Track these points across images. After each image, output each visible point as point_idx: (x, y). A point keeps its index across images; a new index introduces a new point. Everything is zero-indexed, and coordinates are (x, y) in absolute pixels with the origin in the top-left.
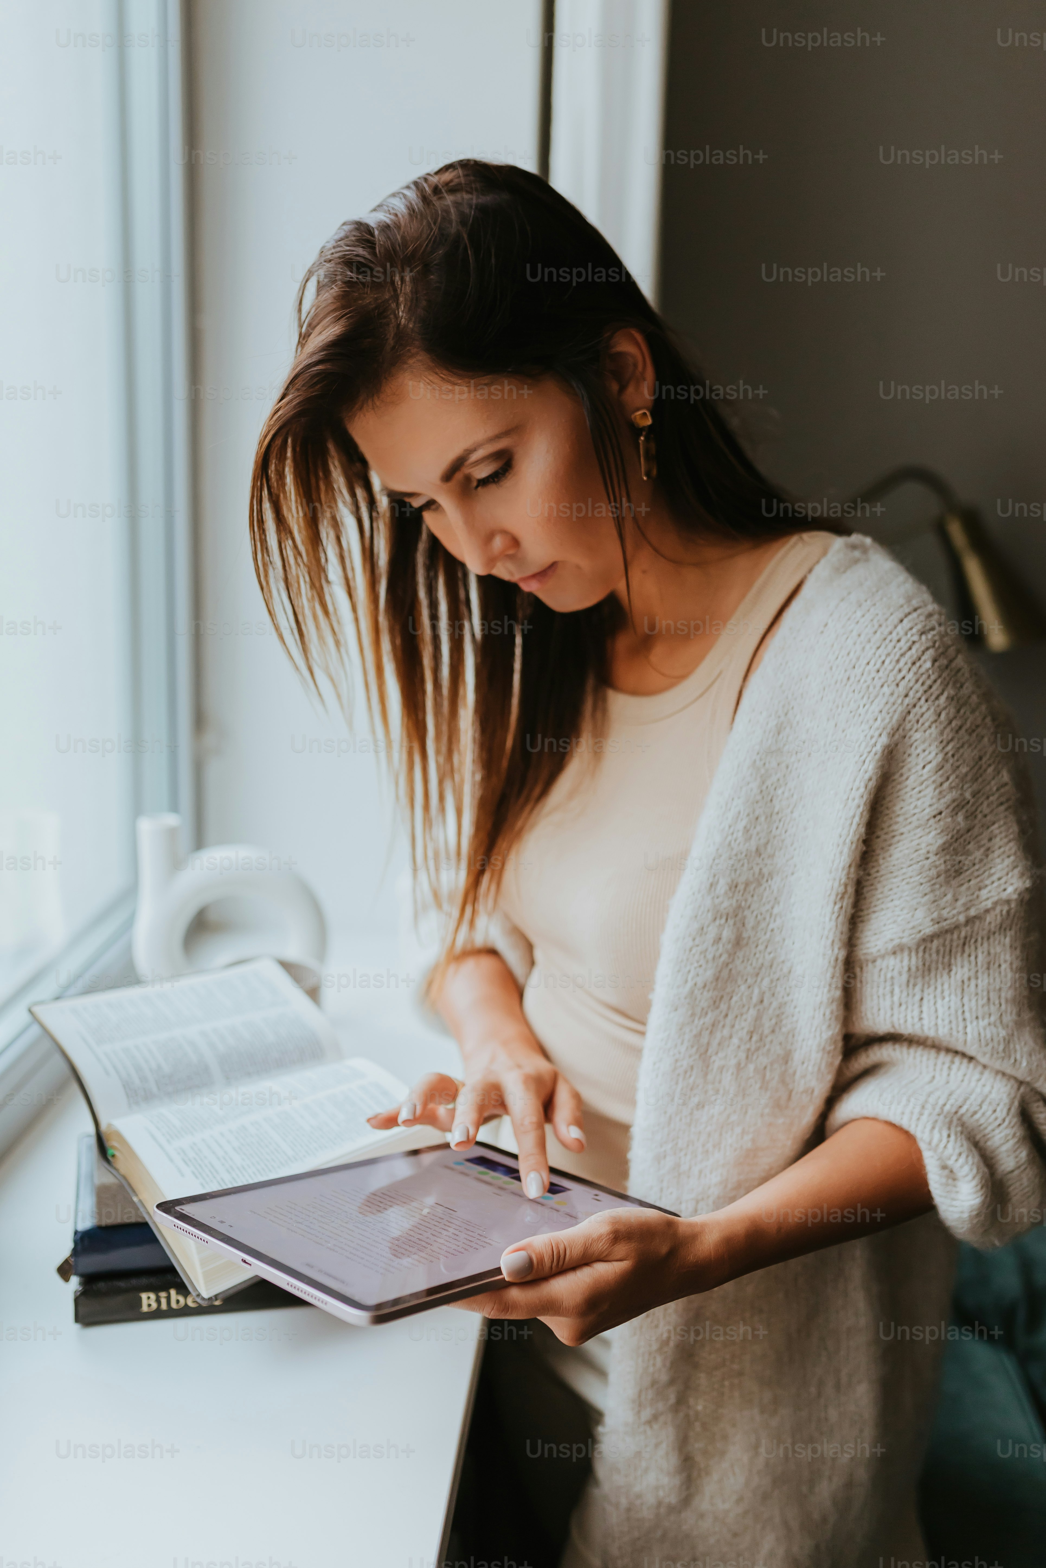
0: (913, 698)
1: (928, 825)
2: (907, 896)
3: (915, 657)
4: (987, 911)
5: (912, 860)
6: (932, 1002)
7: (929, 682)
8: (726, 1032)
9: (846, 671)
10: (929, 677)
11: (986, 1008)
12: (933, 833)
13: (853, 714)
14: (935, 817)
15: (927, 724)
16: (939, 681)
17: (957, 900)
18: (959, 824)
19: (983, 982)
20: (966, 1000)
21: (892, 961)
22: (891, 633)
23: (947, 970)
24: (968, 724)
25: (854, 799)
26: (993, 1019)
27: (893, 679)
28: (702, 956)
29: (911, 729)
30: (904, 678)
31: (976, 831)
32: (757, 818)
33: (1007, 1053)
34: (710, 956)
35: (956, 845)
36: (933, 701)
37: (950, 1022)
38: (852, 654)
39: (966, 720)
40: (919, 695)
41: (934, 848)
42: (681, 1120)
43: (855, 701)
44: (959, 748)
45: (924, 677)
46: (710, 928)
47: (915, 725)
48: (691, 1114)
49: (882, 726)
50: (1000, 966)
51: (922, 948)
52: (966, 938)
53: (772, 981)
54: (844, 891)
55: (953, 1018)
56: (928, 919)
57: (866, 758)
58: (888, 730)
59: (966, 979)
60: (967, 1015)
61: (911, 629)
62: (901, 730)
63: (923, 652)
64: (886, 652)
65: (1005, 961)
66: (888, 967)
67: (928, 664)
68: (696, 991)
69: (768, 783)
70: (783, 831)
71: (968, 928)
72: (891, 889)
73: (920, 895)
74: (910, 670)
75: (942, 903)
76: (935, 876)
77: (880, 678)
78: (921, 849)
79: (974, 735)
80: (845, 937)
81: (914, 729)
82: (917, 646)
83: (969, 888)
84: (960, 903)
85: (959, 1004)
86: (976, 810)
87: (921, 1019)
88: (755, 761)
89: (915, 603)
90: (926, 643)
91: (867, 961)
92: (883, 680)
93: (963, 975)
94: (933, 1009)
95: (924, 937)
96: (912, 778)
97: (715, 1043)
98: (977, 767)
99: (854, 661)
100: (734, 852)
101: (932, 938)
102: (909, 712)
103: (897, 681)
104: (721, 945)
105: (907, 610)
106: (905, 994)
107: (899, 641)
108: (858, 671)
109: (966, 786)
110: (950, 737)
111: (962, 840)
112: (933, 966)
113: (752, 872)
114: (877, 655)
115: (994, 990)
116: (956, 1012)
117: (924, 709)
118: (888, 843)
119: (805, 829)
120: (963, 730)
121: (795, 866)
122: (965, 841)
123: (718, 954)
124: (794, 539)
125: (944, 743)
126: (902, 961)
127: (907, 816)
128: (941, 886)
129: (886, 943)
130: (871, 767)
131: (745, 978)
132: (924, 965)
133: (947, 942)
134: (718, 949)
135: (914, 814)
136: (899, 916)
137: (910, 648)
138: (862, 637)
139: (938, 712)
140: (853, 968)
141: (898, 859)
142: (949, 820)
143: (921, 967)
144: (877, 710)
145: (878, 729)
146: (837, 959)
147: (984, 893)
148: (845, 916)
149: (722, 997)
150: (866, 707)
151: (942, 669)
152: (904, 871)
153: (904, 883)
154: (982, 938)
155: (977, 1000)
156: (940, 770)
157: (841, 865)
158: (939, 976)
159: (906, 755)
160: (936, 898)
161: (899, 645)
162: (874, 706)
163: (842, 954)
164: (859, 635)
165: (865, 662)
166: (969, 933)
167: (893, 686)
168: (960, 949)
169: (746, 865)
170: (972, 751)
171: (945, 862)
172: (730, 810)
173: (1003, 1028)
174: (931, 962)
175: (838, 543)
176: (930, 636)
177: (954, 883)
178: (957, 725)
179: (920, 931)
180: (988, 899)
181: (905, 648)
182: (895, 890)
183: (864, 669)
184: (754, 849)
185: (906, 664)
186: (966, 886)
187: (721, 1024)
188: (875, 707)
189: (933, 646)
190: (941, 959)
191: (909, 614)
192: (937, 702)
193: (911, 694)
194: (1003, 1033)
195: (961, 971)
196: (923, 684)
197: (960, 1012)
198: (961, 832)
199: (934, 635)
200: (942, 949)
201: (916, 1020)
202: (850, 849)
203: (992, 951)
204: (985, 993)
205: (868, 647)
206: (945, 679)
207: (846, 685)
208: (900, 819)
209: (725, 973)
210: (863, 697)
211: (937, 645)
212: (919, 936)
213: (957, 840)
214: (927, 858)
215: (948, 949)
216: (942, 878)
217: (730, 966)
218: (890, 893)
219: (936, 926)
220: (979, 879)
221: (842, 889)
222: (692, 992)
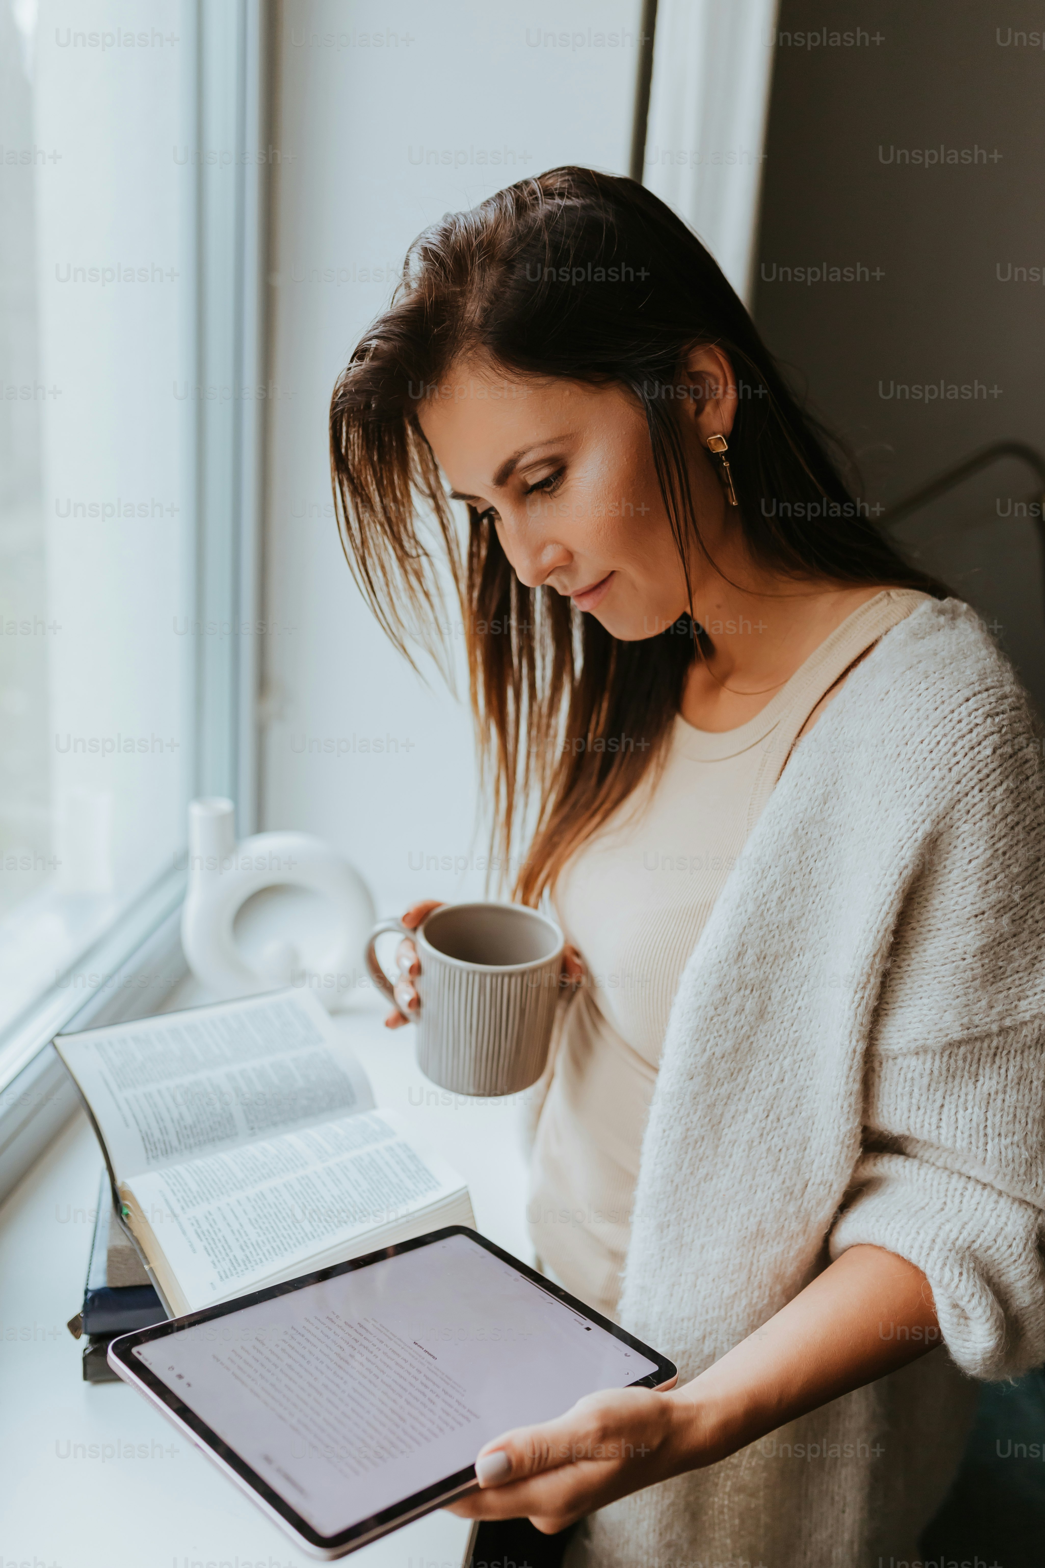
0: (966, 786)
1: (968, 924)
2: (938, 995)
3: (975, 741)
4: (1025, 1023)
5: (947, 958)
6: (953, 1111)
7: (985, 771)
8: (741, 1107)
9: (897, 746)
10: (987, 765)
11: (1011, 1126)
12: (973, 933)
13: (898, 793)
14: (976, 916)
15: (978, 816)
16: (998, 771)
17: (992, 1007)
18: (1003, 927)
19: (1012, 1097)
20: (990, 1114)
21: (913, 1061)
22: (953, 712)
23: (973, 1080)
24: (1027, 822)
25: (886, 886)
26: (1016, 1138)
27: (946, 762)
28: (723, 1026)
29: (959, 819)
30: (958, 763)
31: (1024, 936)
32: (793, 890)
33: (1028, 1176)
34: (731, 1027)
35: (997, 949)
36: (988, 792)
37: (970, 1136)
38: (906, 730)
39: (1025, 816)
40: (972, 783)
41: (972, 949)
42: (687, 1189)
43: (902, 781)
44: (1012, 846)
45: (982, 764)
46: (734, 998)
47: (964, 815)
48: (699, 1184)
49: (927, 812)
50: (1031, 1082)
51: (948, 1052)
52: (997, 1048)
53: (795, 1062)
54: (866, 980)
55: (973, 1132)
56: (957, 1023)
57: (905, 843)
58: (933, 817)
59: (993, 1092)
60: (989, 1130)
61: (976, 710)
62: (948, 818)
63: (986, 737)
64: (942, 732)
65: (1039, 1079)
66: (909, 1067)
67: (989, 751)
68: (714, 1061)
69: (809, 853)
70: (819, 907)
71: (1001, 1038)
72: (921, 986)
73: (952, 996)
74: (966, 754)
75: (975, 1008)
76: (971, 979)
77: (932, 760)
78: (958, 948)
79: (1033, 834)
80: (865, 1030)
81: (964, 820)
82: (979, 729)
83: (1007, 997)
84: (994, 1011)
85: (982, 1117)
86: (1027, 914)
87: (938, 1127)
88: (797, 829)
89: (989, 682)
90: (990, 727)
91: (888, 1057)
92: (935, 762)
93: (991, 1087)
94: (953, 1118)
95: (952, 1041)
96: (956, 872)
97: (728, 1116)
98: (1031, 869)
99: (908, 736)
100: (766, 922)
101: (960, 1043)
102: (959, 801)
103: (950, 766)
104: (743, 1017)
105: (977, 688)
106: (924, 1098)
107: (960, 721)
108: (910, 748)
109: (1016, 887)
110: (1003, 834)
111: (1006, 944)
112: (959, 1073)
113: (782, 944)
114: (933, 734)
115: (1022, 1108)
116: (978, 1125)
117: (977, 799)
118: (923, 936)
119: (840, 908)
120: (1020, 827)
121: (828, 945)
122: (1009, 946)
123: (739, 1025)
124: (881, 593)
125: (996, 838)
126: (924, 1063)
127: (946, 912)
128: (976, 990)
129: (909, 1042)
130: (909, 854)
131: (766, 1053)
132: (948, 1070)
133: (976, 1050)
134: (740, 1021)
135: (954, 911)
136: (926, 1015)
137: (971, 731)
138: (921, 712)
139: (993, 804)
140: (872, 1062)
141: (931, 956)
142: (992, 921)
143: (944, 1072)
144: (924, 794)
145: (922, 814)
146: (855, 1051)
147: (1023, 1004)
148: (866, 1008)
149: (740, 1069)
150: (913, 789)
151: (1004, 758)
152: (937, 968)
153: (935, 981)
154: (1016, 1051)
155: (1002, 1116)
156: (988, 866)
157: (865, 954)
158: (963, 1085)
159: (951, 847)
160: (969, 1002)
161: (958, 727)
162: (920, 790)
163: (861, 1047)
164: (918, 710)
165: (919, 740)
166: (1002, 1044)
167: (945, 771)
168: (989, 1059)
169: (777, 936)
170: (1028, 850)
171: (983, 966)
172: (766, 878)
173: (1027, 1150)
174: (957, 1068)
175: (925, 604)
176: (997, 719)
177: (992, 989)
178: (1013, 820)
179: (947, 1035)
180: (1026, 1011)
181: (965, 730)
182: (925, 988)
183: (917, 747)
184: (787, 921)
185: (963, 748)
186: (1005, 993)
187: (737, 1097)
188: (922, 791)
189: (1000, 731)
190: (967, 1068)
191: (980, 692)
192: (993, 793)
193: (964, 781)
194: (1025, 1155)
195: (989, 1082)
196: (979, 772)
197: (982, 1127)
198: (1005, 936)
199: (1003, 720)
200: (969, 1057)
201: (934, 1127)
202: (875, 938)
203: (1025, 1066)
204: (1012, 1110)
205: (925, 723)
206: (1006, 768)
207: (895, 761)
208: (939, 914)
209: (746, 1045)
210: (911, 777)
211: (1004, 730)
212: (945, 1040)
213: (999, 943)
214: (964, 959)
215: (976, 1057)
216: (978, 982)
217: (752, 1039)
218: (920, 989)
219: (966, 1032)
220: (1020, 988)
221: (864, 979)
222: (710, 1061)
